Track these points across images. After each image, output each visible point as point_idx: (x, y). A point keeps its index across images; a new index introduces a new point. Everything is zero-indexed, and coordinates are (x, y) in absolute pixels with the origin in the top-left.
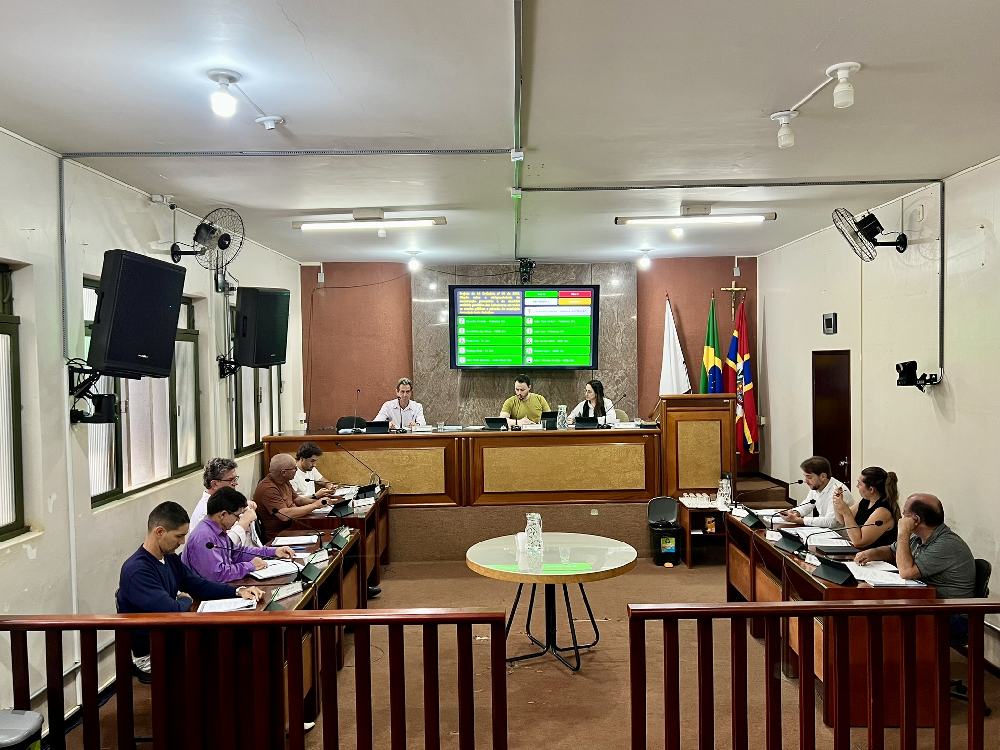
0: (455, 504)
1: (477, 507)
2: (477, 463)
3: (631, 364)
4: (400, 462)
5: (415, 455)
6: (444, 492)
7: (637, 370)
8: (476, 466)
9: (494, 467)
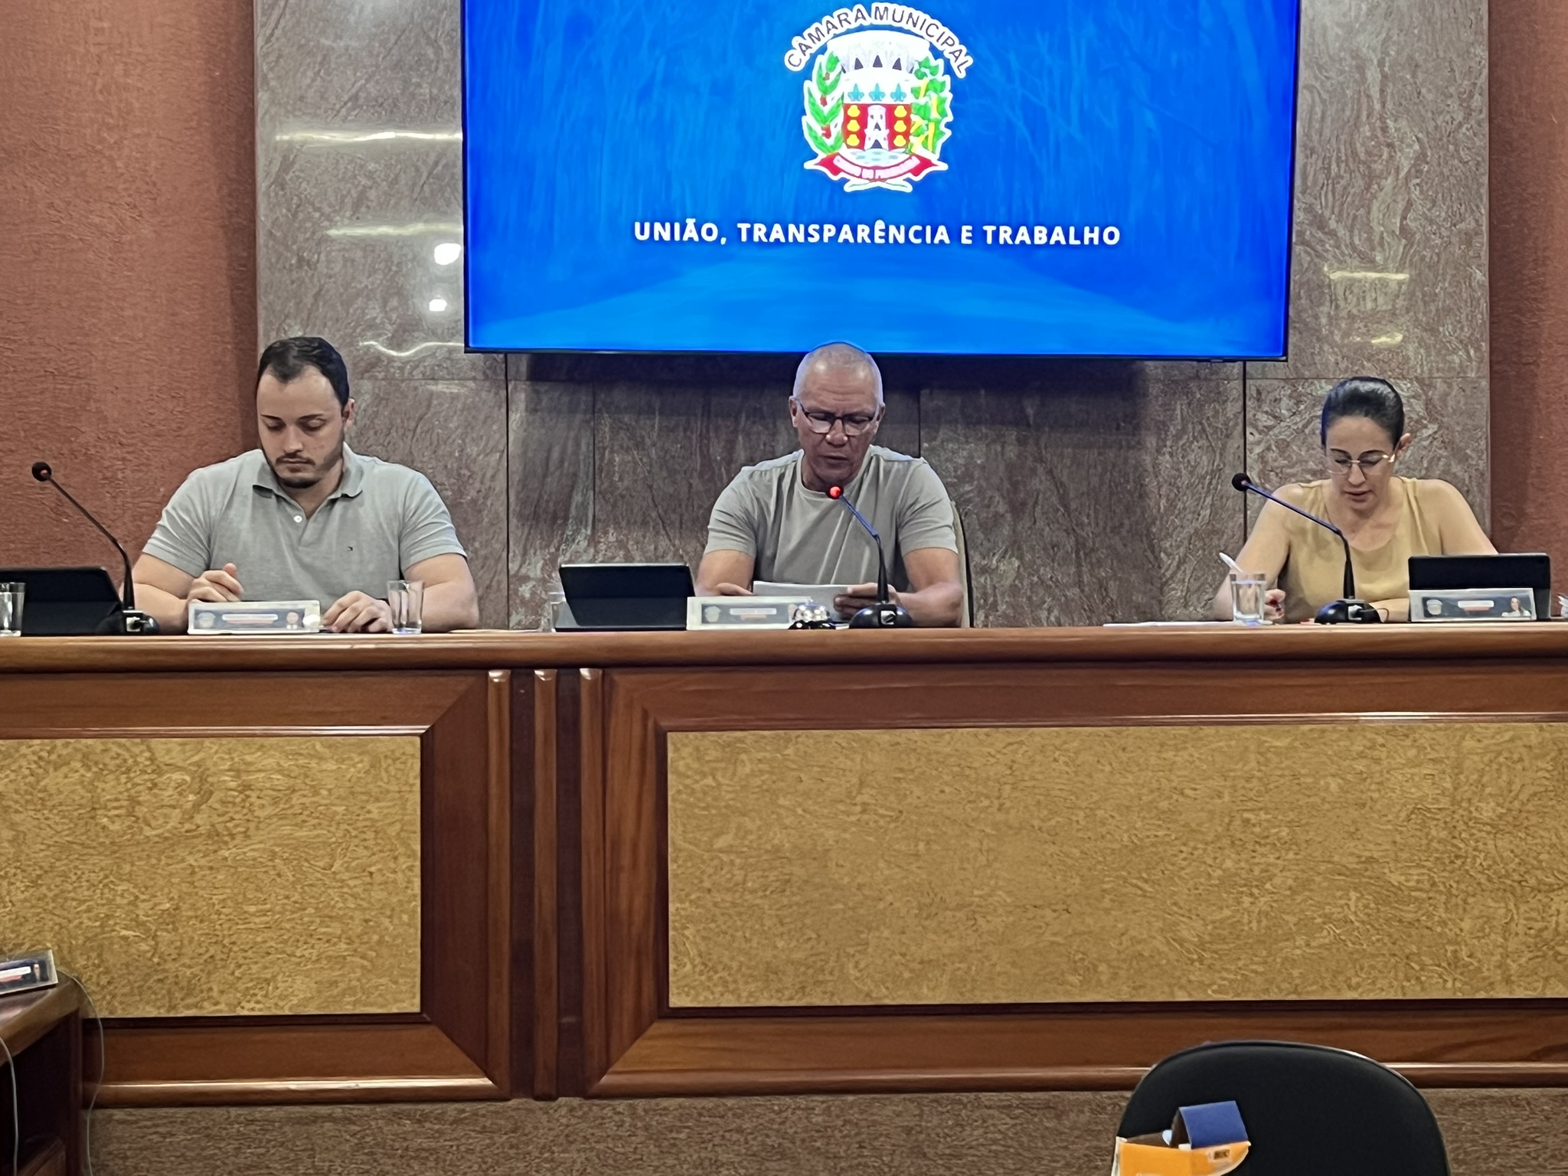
0: (485, 1082)
1: (621, 1105)
2: (629, 828)
3: (1455, 351)
4: (141, 811)
5: (237, 773)
6: (417, 1009)
7: (1485, 384)
8: (616, 846)
9: (729, 850)
